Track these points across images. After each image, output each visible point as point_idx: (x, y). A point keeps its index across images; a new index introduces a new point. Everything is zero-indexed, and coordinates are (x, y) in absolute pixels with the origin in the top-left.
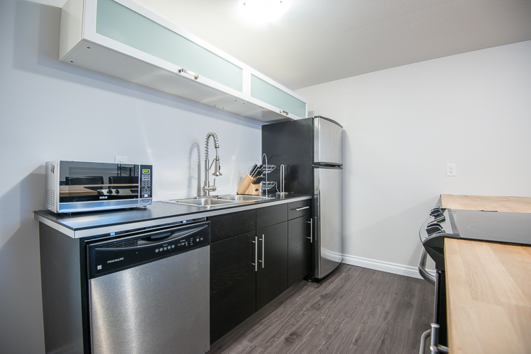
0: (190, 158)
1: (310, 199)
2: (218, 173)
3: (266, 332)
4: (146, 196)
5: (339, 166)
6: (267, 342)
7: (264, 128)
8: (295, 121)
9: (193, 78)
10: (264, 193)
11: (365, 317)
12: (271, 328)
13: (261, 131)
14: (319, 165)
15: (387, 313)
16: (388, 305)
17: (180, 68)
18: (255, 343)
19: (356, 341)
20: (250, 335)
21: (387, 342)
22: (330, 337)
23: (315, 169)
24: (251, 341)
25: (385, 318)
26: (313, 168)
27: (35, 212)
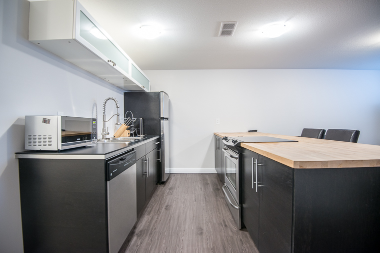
0: (93, 113)
1: (159, 138)
2: (119, 123)
3: (153, 209)
4: (94, 138)
5: (167, 119)
6: (157, 212)
7: (125, 94)
8: (147, 93)
9: (107, 61)
10: (131, 135)
11: (193, 192)
12: (154, 207)
13: (123, 96)
14: (163, 118)
15: (201, 188)
16: (200, 186)
17: (109, 60)
18: (151, 215)
19: (195, 200)
20: (147, 213)
21: (207, 198)
22: (184, 202)
23: (162, 121)
24: (149, 214)
25: (201, 190)
26: (160, 120)
27: (16, 153)
